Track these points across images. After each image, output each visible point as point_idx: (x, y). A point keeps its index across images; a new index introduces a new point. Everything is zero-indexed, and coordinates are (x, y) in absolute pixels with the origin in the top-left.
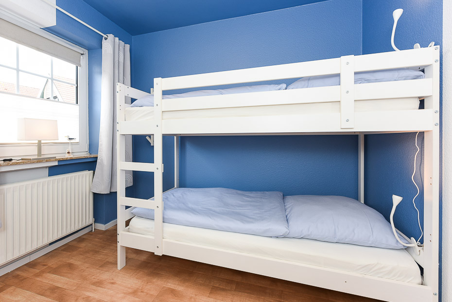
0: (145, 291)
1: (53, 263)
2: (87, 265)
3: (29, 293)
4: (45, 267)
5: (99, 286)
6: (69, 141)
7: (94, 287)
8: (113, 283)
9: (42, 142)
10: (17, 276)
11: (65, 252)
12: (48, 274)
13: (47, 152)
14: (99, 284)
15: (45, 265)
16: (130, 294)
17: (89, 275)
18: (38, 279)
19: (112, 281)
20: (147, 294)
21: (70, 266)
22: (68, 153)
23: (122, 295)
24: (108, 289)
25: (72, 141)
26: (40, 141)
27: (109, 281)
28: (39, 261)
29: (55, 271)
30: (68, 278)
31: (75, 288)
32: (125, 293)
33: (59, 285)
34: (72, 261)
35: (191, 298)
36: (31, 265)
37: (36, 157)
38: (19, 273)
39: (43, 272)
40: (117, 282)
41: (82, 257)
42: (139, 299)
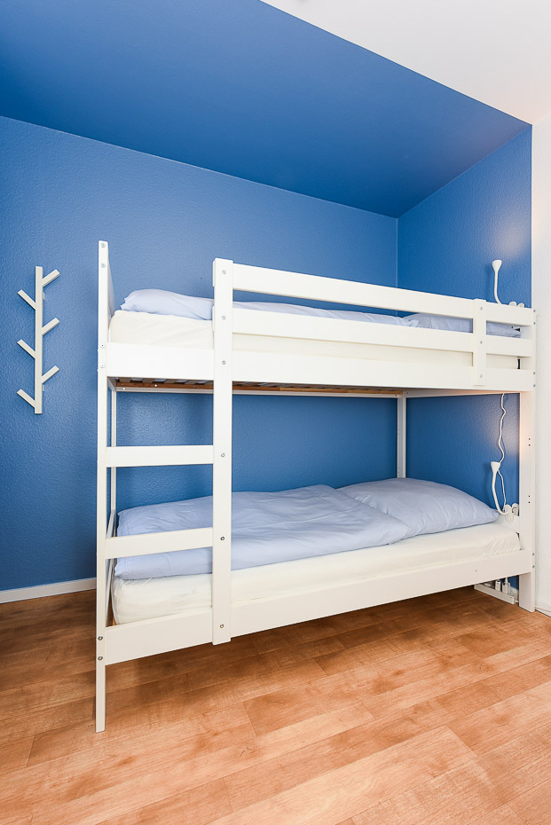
0: (220, 729)
8: (125, 762)
14: (88, 785)
16: (196, 752)
17: (23, 790)
20: (231, 731)
23: (182, 765)
24: (131, 777)
27: (111, 764)
32: (184, 759)
35: (308, 691)
40: (133, 754)
42: (230, 748)
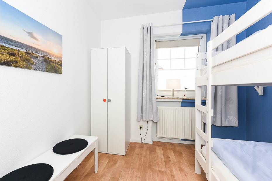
1: (177, 148)
2: (186, 159)
3: (162, 152)
4: (174, 148)
5: (180, 171)
6: (185, 90)
7: (178, 169)
8: (186, 175)
9: (174, 90)
10: (165, 145)
11: (185, 147)
12: (172, 151)
13: (176, 95)
14: (181, 170)
15: (174, 147)
17: (182, 163)
18: (168, 150)
19: (187, 174)
21: (181, 154)
22: (185, 96)
24: (182, 175)
25: (187, 89)
26: (173, 89)
27: (186, 173)
28: (175, 144)
29: (175, 152)
30: (175, 157)
31: (173, 163)
33: (170, 158)
34: (183, 153)
36: (172, 144)
37: (172, 97)
38: (167, 144)
39: (172, 149)
40: (188, 177)
41: (188, 154)
